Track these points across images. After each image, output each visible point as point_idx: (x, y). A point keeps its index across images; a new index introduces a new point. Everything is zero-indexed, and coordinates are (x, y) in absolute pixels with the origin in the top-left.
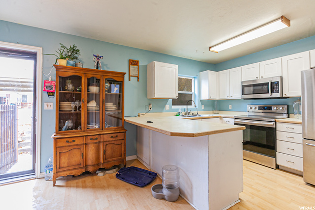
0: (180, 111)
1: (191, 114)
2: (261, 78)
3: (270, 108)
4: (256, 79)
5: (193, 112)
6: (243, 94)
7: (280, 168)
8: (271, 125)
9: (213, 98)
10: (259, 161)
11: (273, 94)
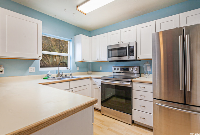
0: (49, 73)
1: (64, 75)
2: (121, 42)
3: (127, 69)
4: (118, 43)
5: (66, 74)
6: (109, 57)
7: (135, 122)
8: (129, 85)
9: (86, 60)
10: (119, 117)
11: (130, 57)
